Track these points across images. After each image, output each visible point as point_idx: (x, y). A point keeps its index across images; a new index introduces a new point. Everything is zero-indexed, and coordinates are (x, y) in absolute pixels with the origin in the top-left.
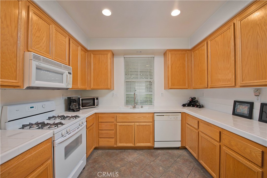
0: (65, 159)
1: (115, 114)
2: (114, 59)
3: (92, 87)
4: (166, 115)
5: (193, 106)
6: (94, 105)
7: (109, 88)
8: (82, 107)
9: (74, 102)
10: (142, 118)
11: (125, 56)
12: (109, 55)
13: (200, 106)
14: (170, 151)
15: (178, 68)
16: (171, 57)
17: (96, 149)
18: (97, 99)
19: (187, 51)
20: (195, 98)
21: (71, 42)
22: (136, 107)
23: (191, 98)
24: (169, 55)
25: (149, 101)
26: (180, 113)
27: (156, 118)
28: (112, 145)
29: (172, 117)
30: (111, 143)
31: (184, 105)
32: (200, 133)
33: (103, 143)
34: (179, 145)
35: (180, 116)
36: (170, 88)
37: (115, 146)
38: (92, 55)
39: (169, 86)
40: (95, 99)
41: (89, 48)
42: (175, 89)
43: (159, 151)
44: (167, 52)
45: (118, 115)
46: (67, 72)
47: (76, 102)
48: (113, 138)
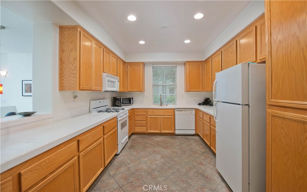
0: (121, 130)
1: (147, 109)
2: (145, 68)
3: (129, 90)
4: (184, 111)
5: (206, 105)
6: (130, 103)
7: (141, 90)
8: (122, 104)
9: (118, 100)
10: (166, 112)
11: (153, 66)
12: (141, 66)
13: (212, 105)
14: (187, 137)
15: (194, 75)
16: (189, 67)
17: (133, 134)
18: (132, 99)
19: (202, 62)
20: (209, 99)
21: (118, 61)
22: (162, 105)
23: (205, 99)
24: (188, 66)
25: (173, 101)
26: (194, 109)
27: (176, 113)
28: (144, 132)
29: (188, 112)
30: (143, 130)
31: (200, 104)
32: (204, 121)
33: (138, 129)
34: (193, 132)
35: (194, 111)
36: (188, 90)
37: (147, 132)
38: (129, 66)
39: (187, 89)
40: (131, 99)
41: (126, 61)
42: (192, 91)
43: (179, 137)
44: (186, 63)
45: (148, 110)
46: (117, 81)
47: (119, 101)
48: (145, 126)
